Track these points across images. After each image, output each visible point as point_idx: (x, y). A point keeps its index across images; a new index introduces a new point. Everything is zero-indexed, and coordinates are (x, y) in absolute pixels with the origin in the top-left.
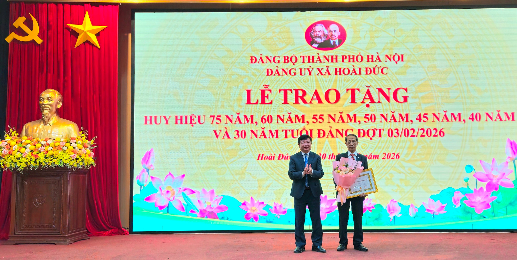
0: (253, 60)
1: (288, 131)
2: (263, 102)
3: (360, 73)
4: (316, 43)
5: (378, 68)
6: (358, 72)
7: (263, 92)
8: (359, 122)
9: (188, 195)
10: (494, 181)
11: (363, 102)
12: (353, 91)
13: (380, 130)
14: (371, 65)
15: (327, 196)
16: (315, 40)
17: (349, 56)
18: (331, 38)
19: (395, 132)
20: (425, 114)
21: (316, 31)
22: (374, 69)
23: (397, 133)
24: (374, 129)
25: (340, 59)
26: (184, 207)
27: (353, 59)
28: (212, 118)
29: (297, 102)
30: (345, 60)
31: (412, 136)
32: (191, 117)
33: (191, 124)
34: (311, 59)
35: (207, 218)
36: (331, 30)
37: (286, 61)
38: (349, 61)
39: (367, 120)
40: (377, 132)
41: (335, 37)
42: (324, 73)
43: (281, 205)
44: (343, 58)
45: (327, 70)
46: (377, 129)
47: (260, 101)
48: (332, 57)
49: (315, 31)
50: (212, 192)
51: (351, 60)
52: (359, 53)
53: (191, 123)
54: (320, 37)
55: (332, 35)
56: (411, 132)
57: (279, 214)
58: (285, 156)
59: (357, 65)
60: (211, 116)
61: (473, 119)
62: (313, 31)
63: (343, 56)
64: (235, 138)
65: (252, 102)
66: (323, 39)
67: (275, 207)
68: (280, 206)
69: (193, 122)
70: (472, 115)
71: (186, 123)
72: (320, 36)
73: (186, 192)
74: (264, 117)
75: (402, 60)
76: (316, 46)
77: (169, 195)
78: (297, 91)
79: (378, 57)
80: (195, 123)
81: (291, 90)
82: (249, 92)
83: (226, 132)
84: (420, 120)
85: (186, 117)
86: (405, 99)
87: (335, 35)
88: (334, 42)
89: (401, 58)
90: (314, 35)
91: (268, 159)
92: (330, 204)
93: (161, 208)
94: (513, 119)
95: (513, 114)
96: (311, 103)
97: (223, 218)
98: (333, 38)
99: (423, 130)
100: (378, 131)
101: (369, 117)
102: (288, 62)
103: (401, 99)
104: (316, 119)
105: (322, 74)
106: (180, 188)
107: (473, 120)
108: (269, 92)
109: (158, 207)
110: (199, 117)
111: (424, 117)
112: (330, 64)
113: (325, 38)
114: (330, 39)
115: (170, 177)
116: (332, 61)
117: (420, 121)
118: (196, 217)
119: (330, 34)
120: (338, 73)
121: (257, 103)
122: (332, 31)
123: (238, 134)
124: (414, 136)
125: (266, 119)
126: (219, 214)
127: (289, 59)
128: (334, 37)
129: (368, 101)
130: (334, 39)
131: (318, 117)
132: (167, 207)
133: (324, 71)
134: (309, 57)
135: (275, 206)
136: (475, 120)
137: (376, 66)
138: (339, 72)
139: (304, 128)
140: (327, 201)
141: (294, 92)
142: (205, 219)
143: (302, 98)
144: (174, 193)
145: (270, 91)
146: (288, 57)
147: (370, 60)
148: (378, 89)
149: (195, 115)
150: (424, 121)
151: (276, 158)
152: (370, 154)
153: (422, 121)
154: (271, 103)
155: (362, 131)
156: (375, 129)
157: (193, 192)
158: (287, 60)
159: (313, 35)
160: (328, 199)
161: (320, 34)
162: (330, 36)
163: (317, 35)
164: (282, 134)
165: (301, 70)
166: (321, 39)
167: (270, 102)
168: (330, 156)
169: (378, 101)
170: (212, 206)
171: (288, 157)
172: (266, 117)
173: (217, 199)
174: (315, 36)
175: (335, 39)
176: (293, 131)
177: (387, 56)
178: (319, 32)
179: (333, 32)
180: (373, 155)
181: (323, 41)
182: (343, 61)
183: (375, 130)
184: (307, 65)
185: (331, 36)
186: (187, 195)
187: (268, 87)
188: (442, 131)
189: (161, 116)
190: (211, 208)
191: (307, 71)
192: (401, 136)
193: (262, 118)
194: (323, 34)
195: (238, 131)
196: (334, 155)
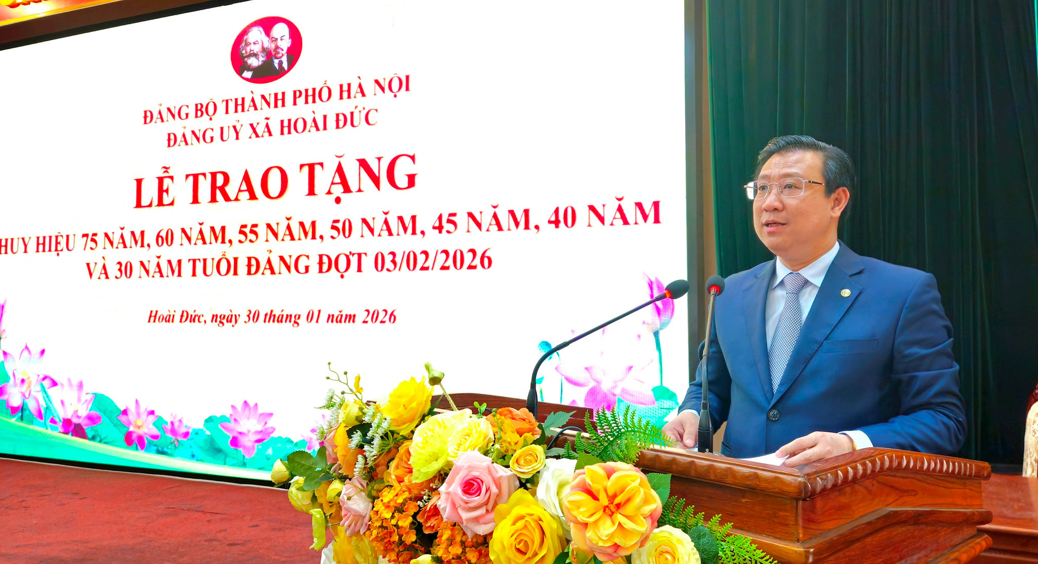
0: (148, 117)
1: (197, 262)
2: (160, 203)
3: (325, 128)
4: (249, 68)
5: (360, 112)
6: (321, 125)
7: (161, 180)
8: (321, 237)
9: (49, 388)
10: (605, 387)
11: (329, 193)
12: (311, 167)
13: (360, 255)
14: (346, 107)
15: (258, 404)
16: (246, 62)
17: (307, 91)
18: (275, 54)
19: (388, 258)
20: (451, 215)
21: (250, 44)
22: (352, 114)
23: (394, 262)
24: (348, 254)
25: (289, 99)
26: (43, 412)
27: (313, 95)
28: (85, 238)
29: (213, 200)
30: (298, 100)
31: (423, 268)
32: (57, 237)
33: (56, 253)
34: (240, 105)
35: (72, 435)
36: (276, 37)
37: (199, 113)
38: (307, 102)
39: (335, 233)
40: (354, 260)
41: (282, 50)
42: (260, 134)
43: (182, 420)
44: (296, 95)
45: (267, 126)
46: (353, 254)
47: (155, 202)
48: (276, 95)
49: (247, 44)
50: (81, 386)
51: (310, 99)
52: (325, 81)
53: (56, 250)
54: (255, 55)
55: (277, 47)
56: (421, 258)
57: (178, 438)
58: (191, 316)
59: (320, 109)
60: (84, 235)
61: (556, 223)
62: (243, 44)
63: (295, 92)
64: (116, 277)
65: (143, 204)
66: (261, 59)
67: (172, 423)
68: (180, 421)
69: (59, 248)
70: (557, 211)
71: (50, 250)
72: (255, 52)
73: (47, 383)
74: (161, 234)
75: (407, 89)
76: (248, 74)
77: (24, 388)
78: (214, 175)
79: (360, 86)
80: (62, 250)
81: (204, 175)
82: (139, 182)
83: (104, 267)
84: (440, 228)
85: (50, 237)
86: (411, 179)
87: (282, 47)
88: (281, 63)
89: (405, 83)
90: (246, 52)
91: (164, 321)
92: (263, 423)
93: (14, 410)
94: (657, 220)
95: (656, 205)
96: (237, 199)
97: (93, 438)
98: (279, 53)
99: (446, 252)
100: (356, 256)
101: (340, 225)
102: (202, 115)
103: (402, 181)
104: (245, 234)
105: (257, 136)
106: (39, 376)
107: (557, 226)
108: (170, 180)
109: (10, 409)
110: (68, 236)
111: (449, 221)
112: (271, 112)
113: (264, 56)
114: (273, 57)
115: (26, 352)
116: (276, 106)
117: (440, 232)
118: (55, 433)
119: (273, 46)
120: (286, 130)
121: (150, 205)
122: (276, 39)
123: (120, 270)
124: (427, 269)
125: (164, 237)
126: (89, 431)
127: (204, 109)
128: (280, 51)
129: (338, 190)
130: (280, 55)
131: (247, 230)
132: (20, 410)
133: (260, 129)
134: (236, 100)
135: (172, 420)
136: (562, 224)
137: (356, 107)
138: (288, 127)
139: (224, 255)
140: (258, 416)
141: (209, 177)
142: (69, 437)
143: (222, 189)
144: (30, 383)
145: (172, 178)
146: (202, 105)
147: (345, 94)
148: (358, 160)
149: (61, 234)
150: (448, 232)
151: (177, 318)
152: (340, 312)
153: (444, 231)
154: (172, 204)
155: (325, 259)
156: (350, 253)
157: (54, 384)
158: (200, 110)
159: (244, 52)
160: (261, 410)
161: (256, 49)
162: (272, 51)
163: (252, 52)
164: (187, 268)
165: (222, 129)
166: (258, 59)
167: (170, 202)
168: (266, 315)
169: (357, 189)
170: (79, 414)
171: (195, 316)
172: (163, 234)
173: (86, 400)
174: (248, 54)
175: (283, 55)
176: (205, 260)
177: (377, 82)
178: (254, 43)
179: (279, 39)
180: (344, 314)
181: (260, 63)
182: (295, 104)
183: (351, 257)
184: (232, 118)
185: (274, 51)
186: (47, 390)
187: (168, 170)
188: (487, 254)
189: (18, 238)
190: (79, 417)
191: (232, 130)
192: (399, 270)
193: (158, 236)
194: (261, 47)
195: (120, 263)
196: (273, 314)
